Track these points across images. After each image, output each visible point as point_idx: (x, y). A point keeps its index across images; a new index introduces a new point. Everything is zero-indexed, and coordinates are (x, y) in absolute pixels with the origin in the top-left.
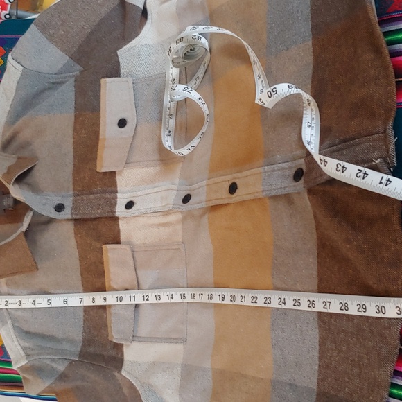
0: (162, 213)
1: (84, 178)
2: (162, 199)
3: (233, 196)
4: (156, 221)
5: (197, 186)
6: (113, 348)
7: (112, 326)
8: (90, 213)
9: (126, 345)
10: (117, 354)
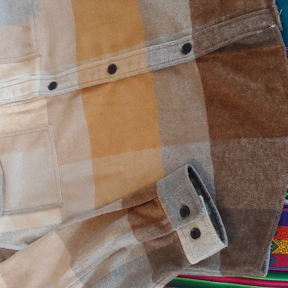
2: (22, 90)
3: (113, 75)
4: (16, 109)
5: (64, 73)
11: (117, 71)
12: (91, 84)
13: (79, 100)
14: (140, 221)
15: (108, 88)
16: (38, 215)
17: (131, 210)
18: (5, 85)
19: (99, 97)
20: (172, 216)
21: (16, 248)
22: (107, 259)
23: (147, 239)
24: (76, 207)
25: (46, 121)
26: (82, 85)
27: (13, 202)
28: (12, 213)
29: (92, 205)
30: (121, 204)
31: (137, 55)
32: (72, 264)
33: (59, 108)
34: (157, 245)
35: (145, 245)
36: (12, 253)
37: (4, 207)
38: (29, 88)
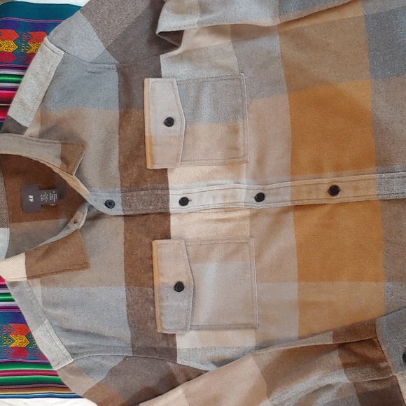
0: (223, 210)
1: (132, 174)
2: (225, 197)
3: (335, 197)
4: (215, 216)
5: (274, 186)
6: (163, 339)
7: (163, 318)
8: (140, 208)
9: (179, 334)
10: (168, 344)
11: (340, 193)
12: (306, 203)
13: (291, 217)
14: (353, 359)
15: (326, 209)
16: (229, 334)
17: (342, 346)
18: (204, 189)
19: (314, 218)
20: (393, 360)
21: (203, 368)
22: (309, 394)
23: (360, 380)
24: (274, 332)
25: (247, 233)
26: (296, 202)
27: (203, 317)
28: (199, 328)
29: (294, 333)
30: (331, 338)
31: (365, 180)
32: (269, 393)
33: (264, 222)
34: (371, 387)
35: (355, 384)
36: (199, 373)
37: (192, 320)
38: (234, 196)
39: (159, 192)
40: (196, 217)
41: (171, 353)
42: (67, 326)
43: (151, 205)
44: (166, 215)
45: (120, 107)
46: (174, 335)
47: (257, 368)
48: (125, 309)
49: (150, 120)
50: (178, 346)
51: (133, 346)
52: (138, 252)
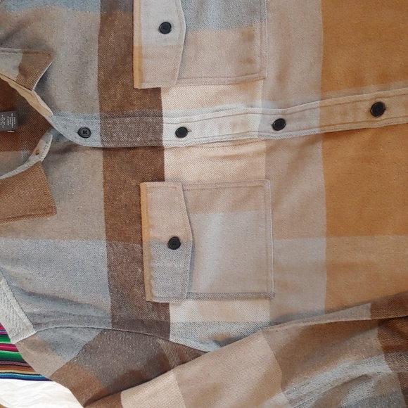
0: (232, 144)
1: (115, 96)
2: (234, 126)
3: (379, 119)
4: (221, 152)
5: (298, 108)
6: (153, 310)
7: (153, 282)
8: (125, 141)
9: (174, 304)
10: (159, 316)
11: (386, 112)
12: (339, 128)
13: (318, 150)
14: (397, 341)
15: (367, 136)
16: (237, 305)
17: (383, 323)
18: (209, 116)
19: (349, 149)
21: (202, 347)
22: (337, 387)
24: (294, 303)
25: (262, 173)
26: (326, 128)
27: (204, 282)
28: (199, 297)
29: (320, 305)
30: (369, 312)
32: (284, 385)
33: (284, 157)
36: (196, 354)
37: (190, 286)
38: (245, 124)
39: (150, 119)
40: (196, 152)
41: (163, 327)
42: (29, 288)
43: (138, 136)
44: (158, 149)
45: (103, 8)
46: (167, 305)
47: (270, 350)
48: (105, 270)
49: (140, 26)
50: (171, 318)
51: (113, 317)
52: (122, 196)
